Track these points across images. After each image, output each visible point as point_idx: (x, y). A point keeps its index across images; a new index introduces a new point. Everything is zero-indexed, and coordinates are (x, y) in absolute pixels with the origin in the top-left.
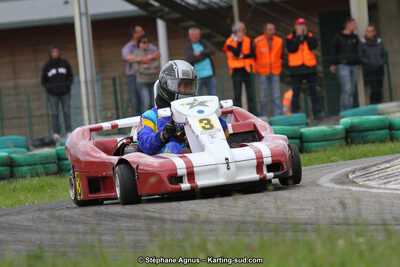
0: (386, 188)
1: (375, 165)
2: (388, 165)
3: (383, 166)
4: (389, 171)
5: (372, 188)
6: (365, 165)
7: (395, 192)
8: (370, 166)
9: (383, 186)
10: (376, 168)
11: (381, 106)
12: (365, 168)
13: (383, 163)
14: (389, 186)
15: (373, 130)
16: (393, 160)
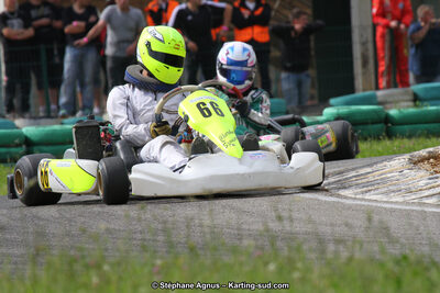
0: (363, 199)
1: (353, 169)
2: (369, 170)
3: (362, 171)
4: (371, 178)
5: (346, 197)
6: (342, 169)
7: (374, 204)
8: (348, 171)
9: (360, 196)
10: (354, 173)
11: (380, 94)
12: (340, 173)
13: (363, 167)
14: (367, 196)
15: (366, 123)
16: (376, 163)
